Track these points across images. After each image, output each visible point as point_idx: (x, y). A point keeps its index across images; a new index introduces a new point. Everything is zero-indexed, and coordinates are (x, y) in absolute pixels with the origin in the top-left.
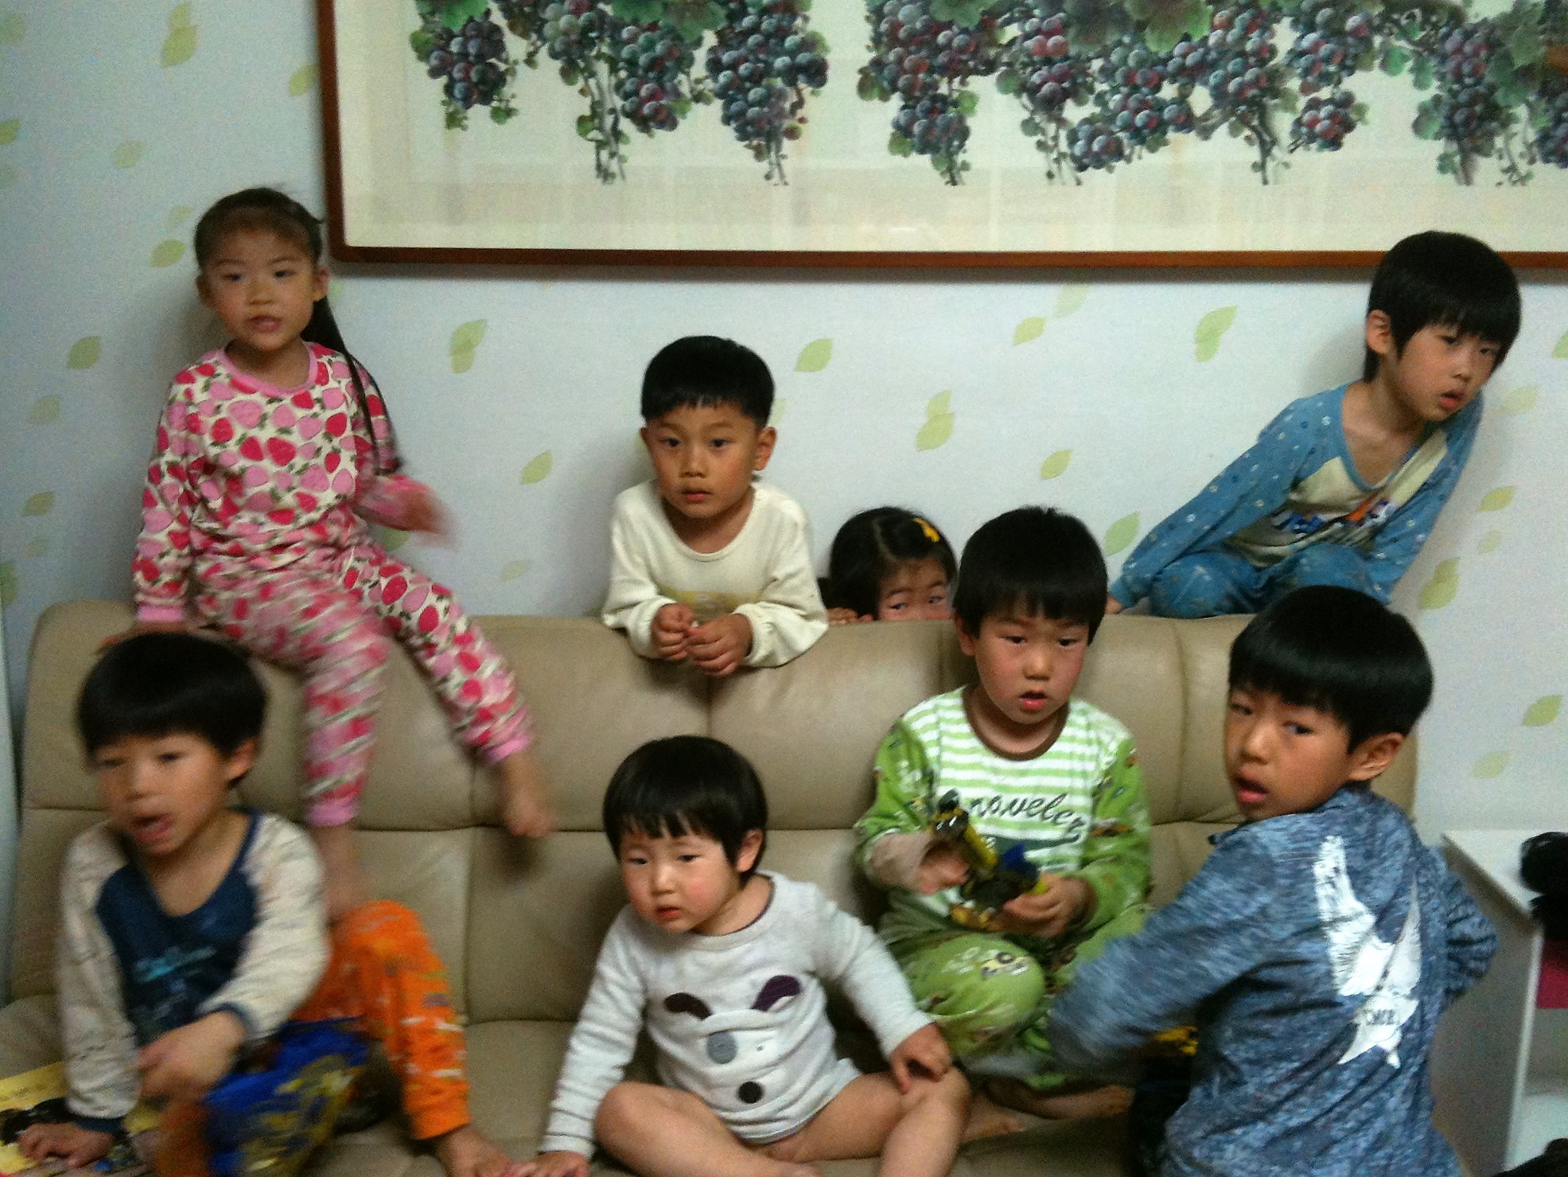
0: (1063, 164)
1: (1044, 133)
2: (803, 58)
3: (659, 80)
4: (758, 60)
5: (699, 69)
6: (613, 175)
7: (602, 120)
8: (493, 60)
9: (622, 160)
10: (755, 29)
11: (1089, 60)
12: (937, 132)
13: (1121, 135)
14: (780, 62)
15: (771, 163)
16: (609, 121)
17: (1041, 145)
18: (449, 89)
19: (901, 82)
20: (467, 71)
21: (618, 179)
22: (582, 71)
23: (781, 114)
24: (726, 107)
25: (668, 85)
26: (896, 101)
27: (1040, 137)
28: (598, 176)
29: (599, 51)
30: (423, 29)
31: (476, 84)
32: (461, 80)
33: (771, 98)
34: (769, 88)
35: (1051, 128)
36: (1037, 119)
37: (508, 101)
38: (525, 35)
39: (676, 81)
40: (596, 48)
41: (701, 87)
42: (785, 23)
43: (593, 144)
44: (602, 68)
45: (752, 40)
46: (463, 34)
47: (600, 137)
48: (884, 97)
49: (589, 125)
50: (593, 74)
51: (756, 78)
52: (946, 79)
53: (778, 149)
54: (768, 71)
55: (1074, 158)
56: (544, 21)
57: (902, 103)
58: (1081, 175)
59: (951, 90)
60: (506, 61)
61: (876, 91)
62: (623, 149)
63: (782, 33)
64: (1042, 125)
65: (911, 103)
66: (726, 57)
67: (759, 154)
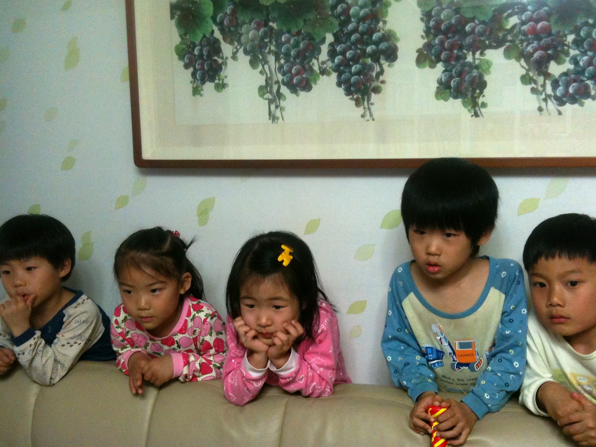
0: (549, 101)
1: (535, 82)
2: (383, 46)
3: (302, 63)
4: (357, 48)
5: (324, 56)
6: (278, 118)
7: (271, 88)
8: (216, 58)
9: (282, 109)
10: (355, 30)
11: (565, 36)
12: (466, 84)
13: (588, 82)
14: (369, 49)
15: (364, 108)
16: (275, 88)
17: (533, 91)
18: (194, 75)
19: (443, 56)
20: (202, 65)
21: (280, 120)
22: (261, 61)
23: (371, 79)
24: (339, 76)
25: (307, 66)
26: (440, 67)
27: (533, 85)
28: (270, 119)
29: (270, 49)
30: (181, 43)
31: (207, 71)
32: (200, 69)
33: (365, 71)
34: (364, 65)
35: (541, 80)
36: (531, 74)
37: (223, 80)
38: (231, 43)
39: (311, 64)
40: (268, 48)
41: (325, 66)
42: (372, 26)
43: (267, 102)
44: (271, 59)
45: (353, 37)
46: (201, 44)
47: (270, 97)
48: (433, 65)
49: (265, 91)
50: (267, 62)
51: (355, 59)
52: (471, 53)
53: (369, 100)
54: (364, 54)
55: (557, 98)
56: (241, 35)
57: (444, 69)
58: (561, 108)
59: (474, 59)
60: (222, 58)
61: (427, 63)
62: (282, 103)
63: (370, 32)
64: (534, 78)
65: (449, 69)
66: (338, 49)
67: (358, 103)
